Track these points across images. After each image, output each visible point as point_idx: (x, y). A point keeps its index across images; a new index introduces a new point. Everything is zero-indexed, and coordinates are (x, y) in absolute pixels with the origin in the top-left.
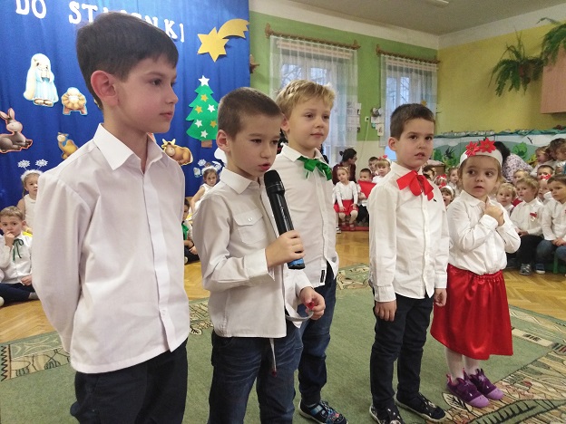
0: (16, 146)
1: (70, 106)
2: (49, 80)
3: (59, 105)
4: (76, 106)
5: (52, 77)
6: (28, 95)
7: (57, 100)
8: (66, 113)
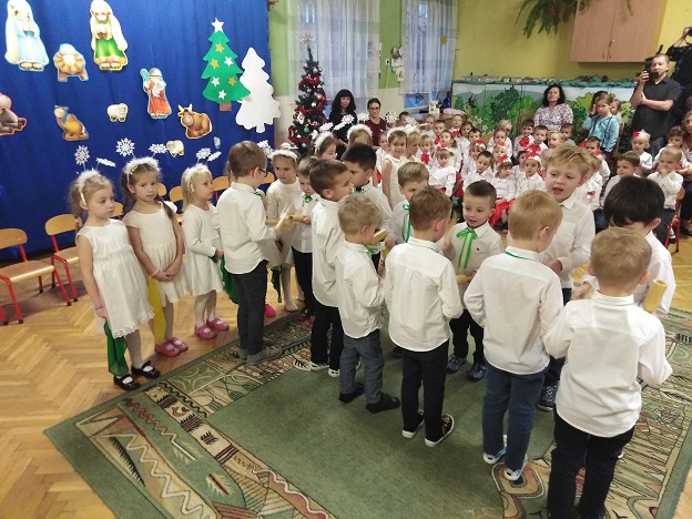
0: (7, 128)
1: (65, 69)
2: (33, 33)
3: (51, 68)
4: (74, 69)
5: (36, 29)
6: (11, 57)
7: (47, 61)
8: (62, 79)
